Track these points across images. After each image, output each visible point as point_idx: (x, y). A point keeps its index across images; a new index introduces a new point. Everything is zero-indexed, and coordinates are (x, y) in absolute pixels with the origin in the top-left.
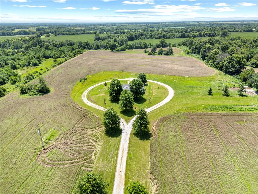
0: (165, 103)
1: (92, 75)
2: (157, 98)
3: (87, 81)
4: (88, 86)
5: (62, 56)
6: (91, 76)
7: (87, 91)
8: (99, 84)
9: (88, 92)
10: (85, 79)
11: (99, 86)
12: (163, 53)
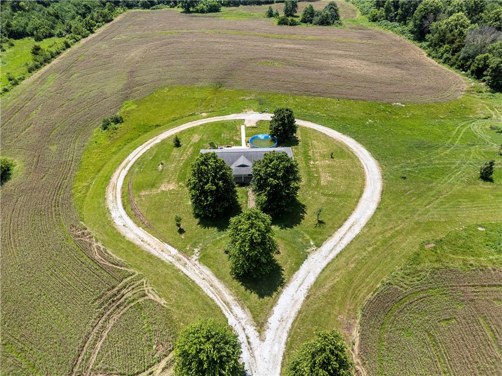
0: (363, 222)
1: (138, 103)
2: (336, 199)
3: (123, 125)
4: (126, 147)
5: (58, 32)
6: (134, 107)
7: (124, 168)
8: (158, 139)
9: (125, 172)
10: (117, 121)
11: (157, 145)
12: (316, 19)
